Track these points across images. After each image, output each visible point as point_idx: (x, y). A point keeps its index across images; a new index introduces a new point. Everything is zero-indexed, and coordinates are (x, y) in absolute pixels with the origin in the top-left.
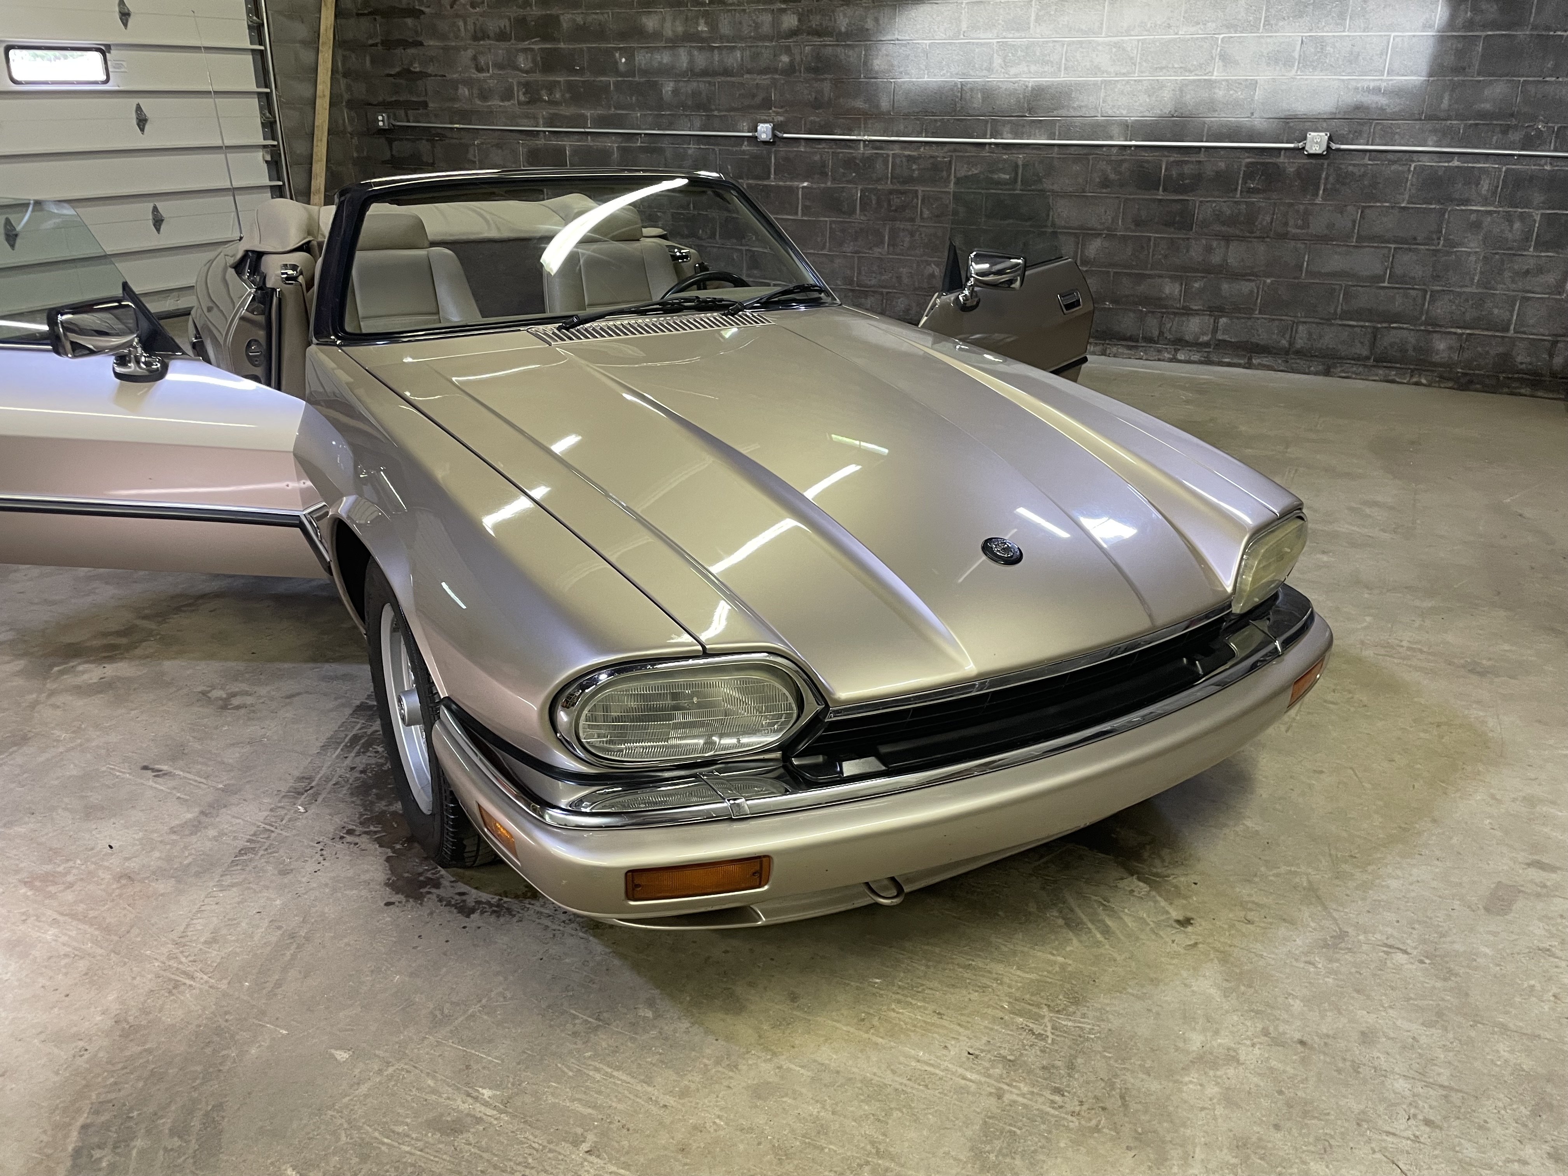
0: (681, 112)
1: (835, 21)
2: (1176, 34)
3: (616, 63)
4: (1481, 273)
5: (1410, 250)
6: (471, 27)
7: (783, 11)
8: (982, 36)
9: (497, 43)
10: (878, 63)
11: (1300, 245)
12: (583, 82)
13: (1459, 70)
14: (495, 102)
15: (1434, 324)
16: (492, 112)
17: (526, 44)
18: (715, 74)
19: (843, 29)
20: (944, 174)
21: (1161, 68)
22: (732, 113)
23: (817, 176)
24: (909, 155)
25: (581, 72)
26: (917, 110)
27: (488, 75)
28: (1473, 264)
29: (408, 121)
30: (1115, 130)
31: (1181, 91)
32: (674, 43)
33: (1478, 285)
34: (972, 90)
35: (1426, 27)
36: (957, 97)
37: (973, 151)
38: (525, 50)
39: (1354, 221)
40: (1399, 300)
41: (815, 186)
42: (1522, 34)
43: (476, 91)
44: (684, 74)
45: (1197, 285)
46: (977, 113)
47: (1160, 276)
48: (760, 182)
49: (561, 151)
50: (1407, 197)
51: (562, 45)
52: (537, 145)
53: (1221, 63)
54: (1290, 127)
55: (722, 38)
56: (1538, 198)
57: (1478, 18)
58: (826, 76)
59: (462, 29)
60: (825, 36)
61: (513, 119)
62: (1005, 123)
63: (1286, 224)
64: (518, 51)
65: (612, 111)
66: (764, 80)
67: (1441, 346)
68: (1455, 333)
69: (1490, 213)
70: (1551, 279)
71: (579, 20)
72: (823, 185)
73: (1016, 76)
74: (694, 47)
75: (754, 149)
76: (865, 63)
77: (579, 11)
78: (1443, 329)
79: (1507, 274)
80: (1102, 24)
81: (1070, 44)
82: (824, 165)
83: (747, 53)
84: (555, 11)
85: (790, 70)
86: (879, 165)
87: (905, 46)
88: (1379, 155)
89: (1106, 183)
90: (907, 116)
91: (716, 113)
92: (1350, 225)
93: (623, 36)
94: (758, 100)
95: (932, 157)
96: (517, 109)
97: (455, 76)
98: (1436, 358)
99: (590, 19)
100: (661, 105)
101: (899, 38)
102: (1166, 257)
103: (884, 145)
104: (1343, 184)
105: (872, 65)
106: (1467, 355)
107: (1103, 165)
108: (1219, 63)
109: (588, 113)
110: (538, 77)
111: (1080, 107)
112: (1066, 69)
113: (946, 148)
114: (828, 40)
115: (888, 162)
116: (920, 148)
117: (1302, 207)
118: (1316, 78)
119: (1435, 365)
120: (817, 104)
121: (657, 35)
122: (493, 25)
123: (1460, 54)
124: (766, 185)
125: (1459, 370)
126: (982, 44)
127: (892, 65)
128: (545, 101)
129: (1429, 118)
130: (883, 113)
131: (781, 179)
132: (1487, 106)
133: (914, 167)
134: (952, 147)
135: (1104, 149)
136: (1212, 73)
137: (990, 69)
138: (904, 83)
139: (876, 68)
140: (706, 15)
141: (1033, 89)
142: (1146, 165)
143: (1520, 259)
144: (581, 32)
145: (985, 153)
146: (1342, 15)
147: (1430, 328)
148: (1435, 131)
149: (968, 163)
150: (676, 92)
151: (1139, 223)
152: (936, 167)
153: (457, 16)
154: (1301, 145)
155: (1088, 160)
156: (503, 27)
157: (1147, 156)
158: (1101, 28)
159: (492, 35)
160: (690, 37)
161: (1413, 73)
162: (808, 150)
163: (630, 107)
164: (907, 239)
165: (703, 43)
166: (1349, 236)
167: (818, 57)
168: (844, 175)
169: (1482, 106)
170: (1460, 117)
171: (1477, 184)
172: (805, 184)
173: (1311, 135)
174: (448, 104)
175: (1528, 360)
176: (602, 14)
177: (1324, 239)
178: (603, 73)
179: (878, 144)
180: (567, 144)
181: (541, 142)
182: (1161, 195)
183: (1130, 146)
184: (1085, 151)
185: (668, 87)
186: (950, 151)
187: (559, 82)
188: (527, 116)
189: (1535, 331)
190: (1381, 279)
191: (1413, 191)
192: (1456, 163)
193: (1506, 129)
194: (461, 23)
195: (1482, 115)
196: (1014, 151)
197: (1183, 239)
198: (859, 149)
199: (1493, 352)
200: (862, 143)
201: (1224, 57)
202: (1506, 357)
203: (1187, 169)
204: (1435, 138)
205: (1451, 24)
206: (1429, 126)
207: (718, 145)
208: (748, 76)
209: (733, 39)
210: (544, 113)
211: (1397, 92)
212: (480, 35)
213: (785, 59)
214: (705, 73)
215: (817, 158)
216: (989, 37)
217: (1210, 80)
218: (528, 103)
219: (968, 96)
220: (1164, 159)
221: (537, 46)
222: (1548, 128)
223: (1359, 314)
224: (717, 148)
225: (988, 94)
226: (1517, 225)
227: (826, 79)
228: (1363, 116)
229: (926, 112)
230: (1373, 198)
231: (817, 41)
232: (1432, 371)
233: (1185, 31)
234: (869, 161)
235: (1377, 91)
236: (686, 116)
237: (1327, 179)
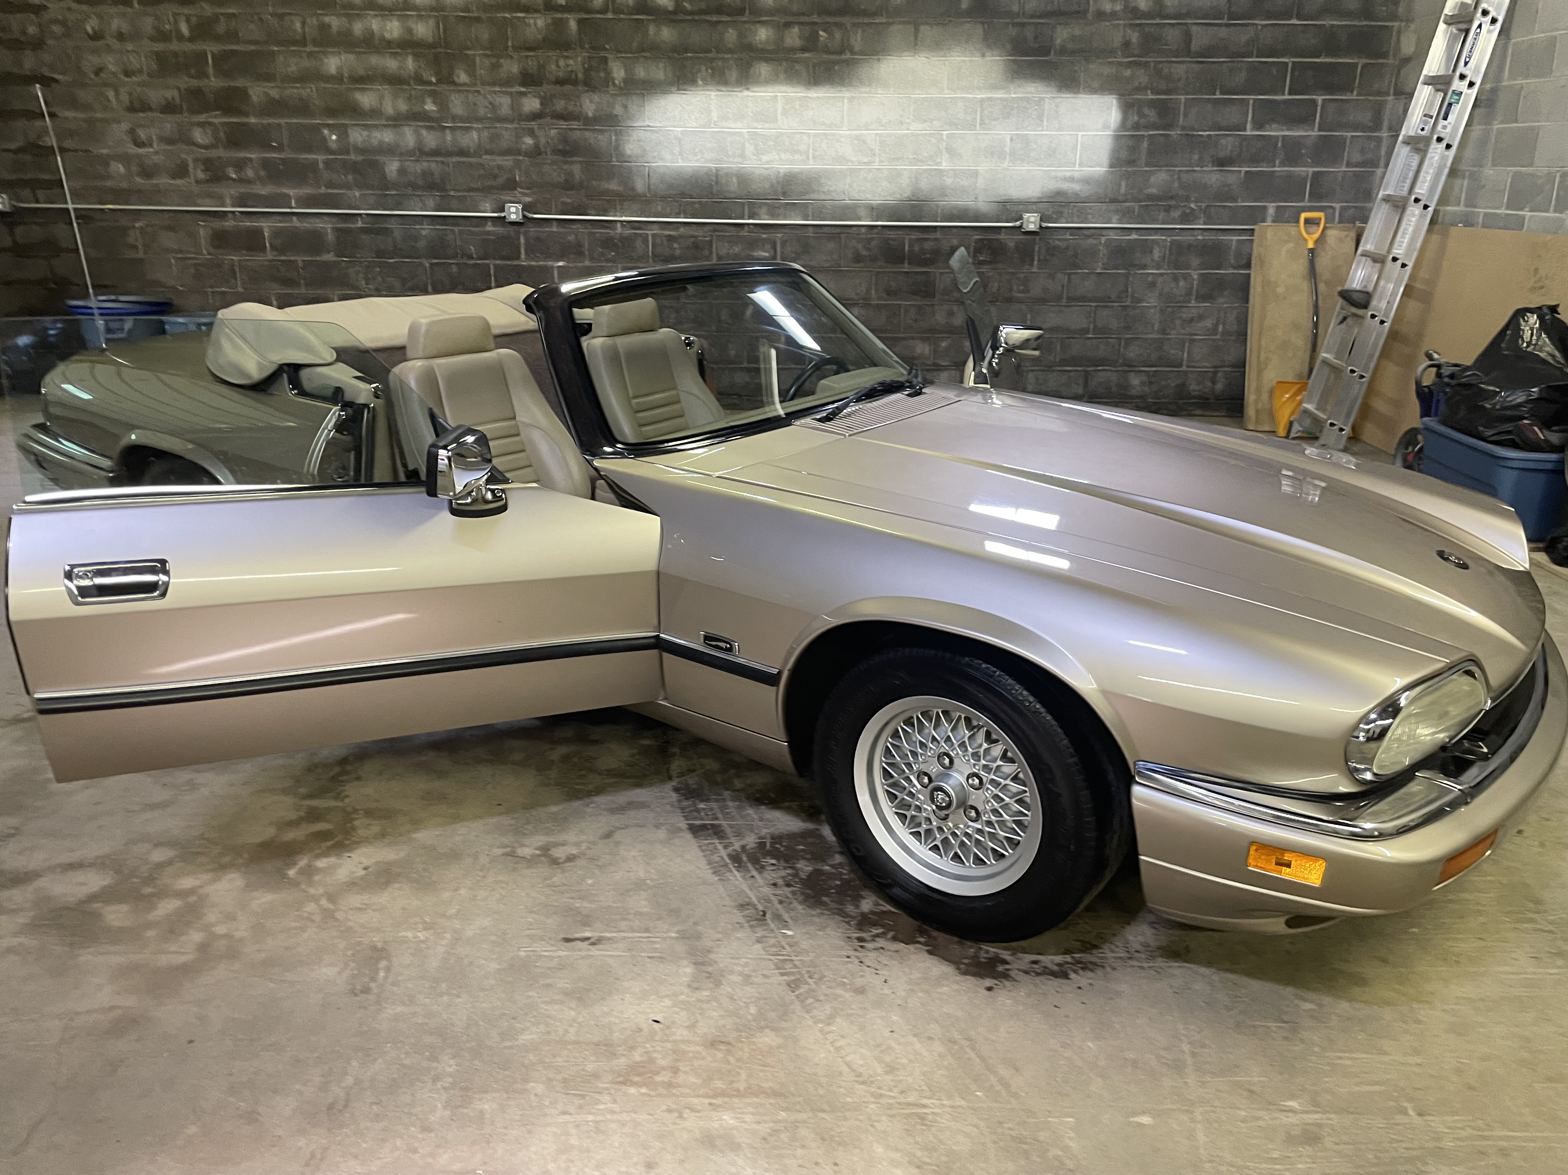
0: (410, 192)
1: (581, 106)
2: (908, 129)
3: (325, 140)
4: (1160, 322)
5: (1106, 307)
6: (125, 98)
7: (523, 94)
8: (732, 126)
9: (162, 115)
10: (630, 148)
11: (1024, 307)
12: (282, 159)
13: (1131, 162)
14: (164, 180)
15: (1129, 365)
16: (159, 191)
17: (202, 118)
18: (449, 154)
19: (590, 114)
20: (706, 252)
21: (898, 159)
22: (472, 194)
23: (572, 256)
24: (670, 236)
25: (280, 148)
26: (675, 192)
27: (151, 150)
28: (1154, 316)
29: (37, 202)
30: (862, 212)
31: (916, 178)
32: (397, 121)
33: (1159, 332)
34: (727, 174)
35: (1106, 127)
36: (712, 181)
37: (733, 231)
38: (201, 125)
39: (1063, 286)
40: (1102, 347)
41: (571, 265)
42: (1174, 133)
43: (134, 168)
44: (410, 153)
45: (944, 344)
46: (733, 196)
47: (912, 338)
48: (509, 263)
49: (259, 232)
50: (1100, 264)
51: (253, 120)
52: (223, 226)
53: (947, 155)
54: (1008, 210)
55: (454, 118)
56: (1195, 261)
57: (1142, 120)
58: (576, 159)
59: (113, 99)
60: (571, 120)
61: (189, 199)
62: (761, 206)
63: (1011, 290)
64: (193, 124)
65: (323, 190)
66: (507, 161)
67: (1135, 381)
68: (1145, 371)
69: (1162, 274)
70: (1208, 323)
71: (275, 93)
72: (580, 264)
73: (768, 162)
74: (420, 126)
75: (499, 230)
76: (617, 148)
77: (273, 85)
78: (1137, 369)
79: (1178, 322)
80: (843, 118)
81: (815, 135)
82: (580, 245)
83: (485, 134)
84: (239, 83)
85: (536, 152)
86: (639, 244)
87: (657, 132)
88: (1077, 231)
89: (858, 258)
90: (663, 198)
91: (452, 193)
92: (1060, 288)
93: (331, 112)
94: (500, 181)
95: (692, 237)
96: (196, 189)
97: (105, 151)
98: (1133, 392)
99: (288, 92)
100: (385, 184)
101: (650, 124)
102: (916, 321)
103: (642, 226)
104: (1053, 255)
105: (624, 149)
106: (1155, 387)
107: (854, 243)
108: (946, 156)
109: (292, 192)
110: (221, 153)
111: (829, 191)
112: (814, 157)
113: (706, 228)
114: (575, 124)
115: (648, 241)
116: (678, 228)
117: (1022, 276)
118: (1024, 169)
119: (1132, 397)
120: (568, 186)
121: (375, 113)
122: (156, 95)
123: (1133, 149)
124: (517, 266)
125: (1150, 400)
126: (734, 133)
127: (645, 150)
128: (234, 180)
129: (1113, 201)
130: (639, 196)
131: (533, 260)
132: (1153, 191)
133: (676, 246)
134: (710, 228)
135: (854, 229)
136: (940, 164)
137: (743, 156)
138: (658, 167)
139: (629, 152)
140: (433, 94)
141: (785, 175)
142: (892, 242)
143: (1184, 310)
144: (274, 107)
145: (744, 233)
146: (1040, 117)
147: (1126, 368)
148: (1117, 211)
149: (729, 242)
150: (402, 171)
151: (889, 293)
152: (696, 246)
153: (106, 85)
154: (1018, 223)
155: (840, 238)
156: (170, 98)
157: (892, 234)
158: (843, 122)
159: (154, 106)
160: (416, 117)
161: (1100, 166)
162: (562, 230)
163: (348, 187)
164: (673, 316)
165: (434, 123)
166: (1060, 298)
167: (565, 140)
168: (602, 254)
169: (1150, 190)
170: (1135, 200)
171: (1151, 252)
172: (561, 264)
173: (1026, 216)
174: (99, 183)
175: (1197, 388)
176: (303, 88)
177: (1042, 301)
178: (309, 149)
179: (636, 224)
180: (266, 227)
181: (229, 224)
182: (906, 268)
183: (876, 226)
184: (838, 230)
185: (392, 167)
186: (710, 231)
187: (250, 160)
188: (210, 196)
189: (1200, 365)
190: (1087, 331)
191: (1105, 260)
192: (1134, 236)
193: (1168, 209)
194: (111, 94)
195: (1150, 197)
196: (772, 231)
197: (929, 305)
198: (616, 229)
199: (1173, 385)
200: (619, 225)
201: (949, 150)
202: (1182, 386)
203: (927, 245)
204: (1118, 217)
205: (1123, 125)
206: (1113, 206)
207: (457, 225)
208: (488, 157)
209: (468, 120)
210: (233, 191)
211: (1086, 181)
212: (138, 106)
213: (529, 141)
214: (436, 153)
215: (571, 238)
216: (739, 127)
217: (939, 170)
218: (207, 181)
219: (723, 181)
220: (907, 237)
221: (218, 119)
222: (1198, 206)
223: (1074, 361)
224: (456, 229)
225: (743, 178)
226: (1182, 283)
227: (575, 162)
228: (1063, 200)
229: (683, 195)
230: (1076, 266)
231: (563, 124)
232: (1131, 403)
233: (916, 127)
234: (627, 241)
235: (1072, 179)
236: (418, 196)
237: (1039, 251)
